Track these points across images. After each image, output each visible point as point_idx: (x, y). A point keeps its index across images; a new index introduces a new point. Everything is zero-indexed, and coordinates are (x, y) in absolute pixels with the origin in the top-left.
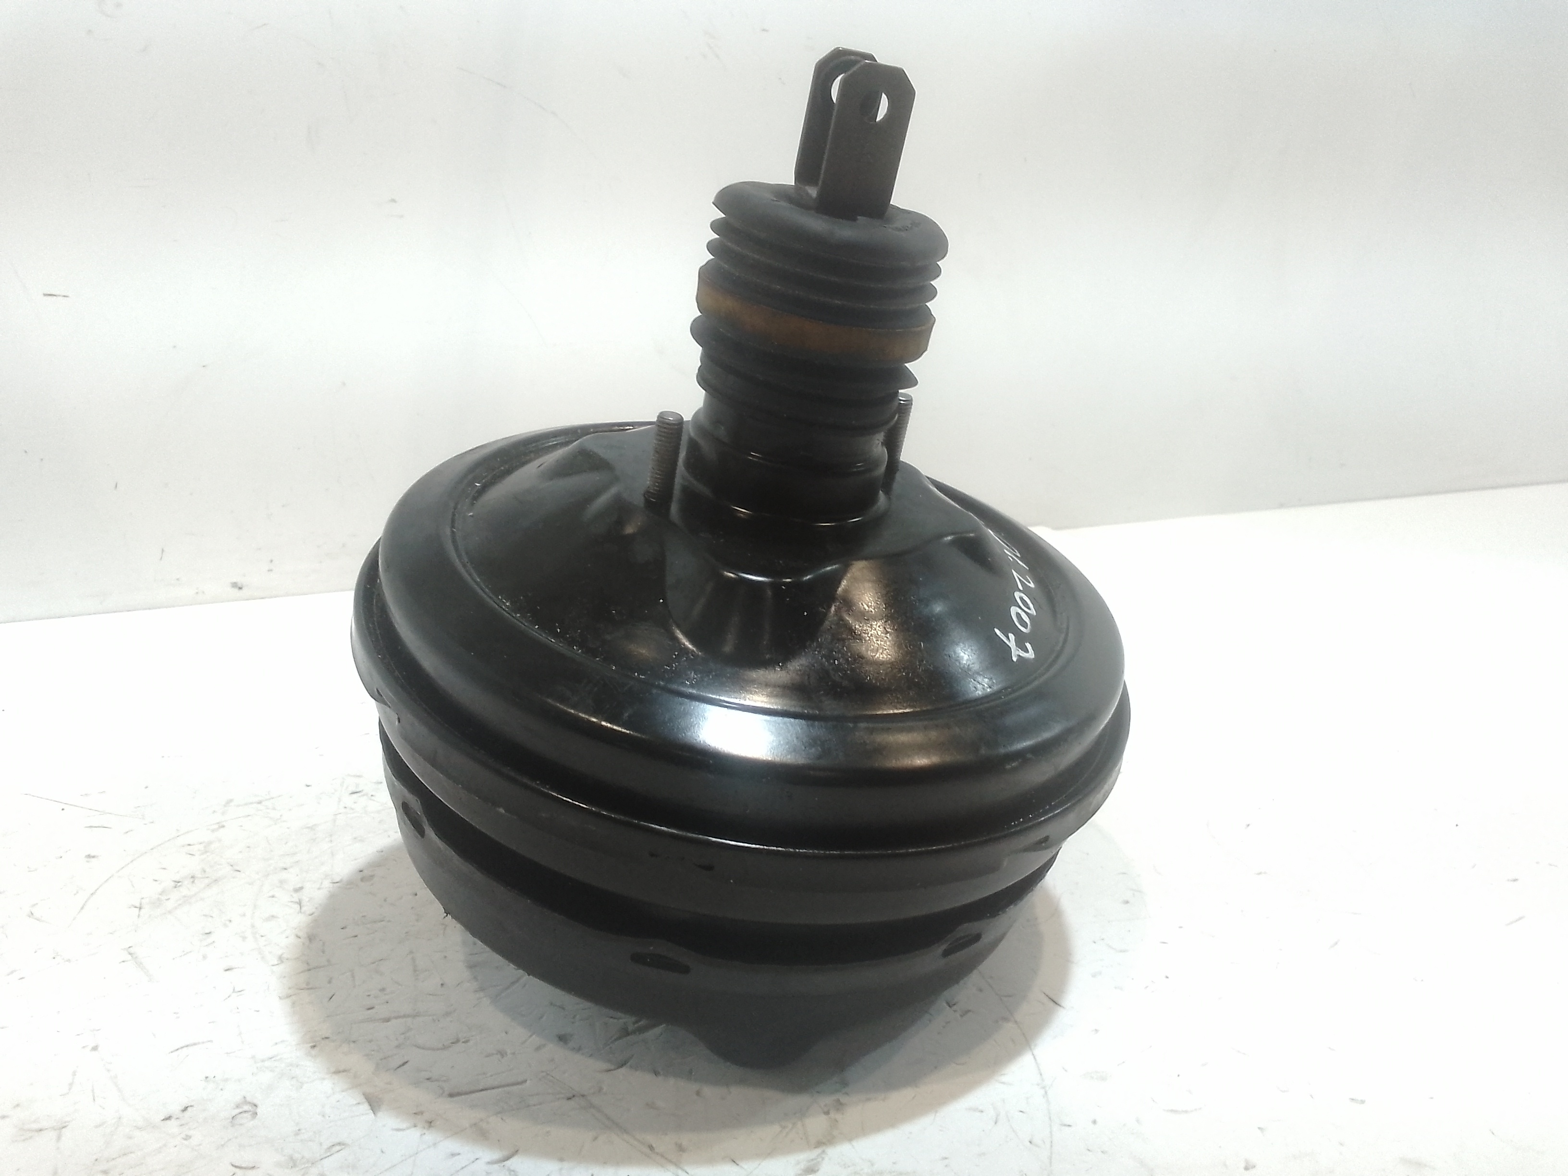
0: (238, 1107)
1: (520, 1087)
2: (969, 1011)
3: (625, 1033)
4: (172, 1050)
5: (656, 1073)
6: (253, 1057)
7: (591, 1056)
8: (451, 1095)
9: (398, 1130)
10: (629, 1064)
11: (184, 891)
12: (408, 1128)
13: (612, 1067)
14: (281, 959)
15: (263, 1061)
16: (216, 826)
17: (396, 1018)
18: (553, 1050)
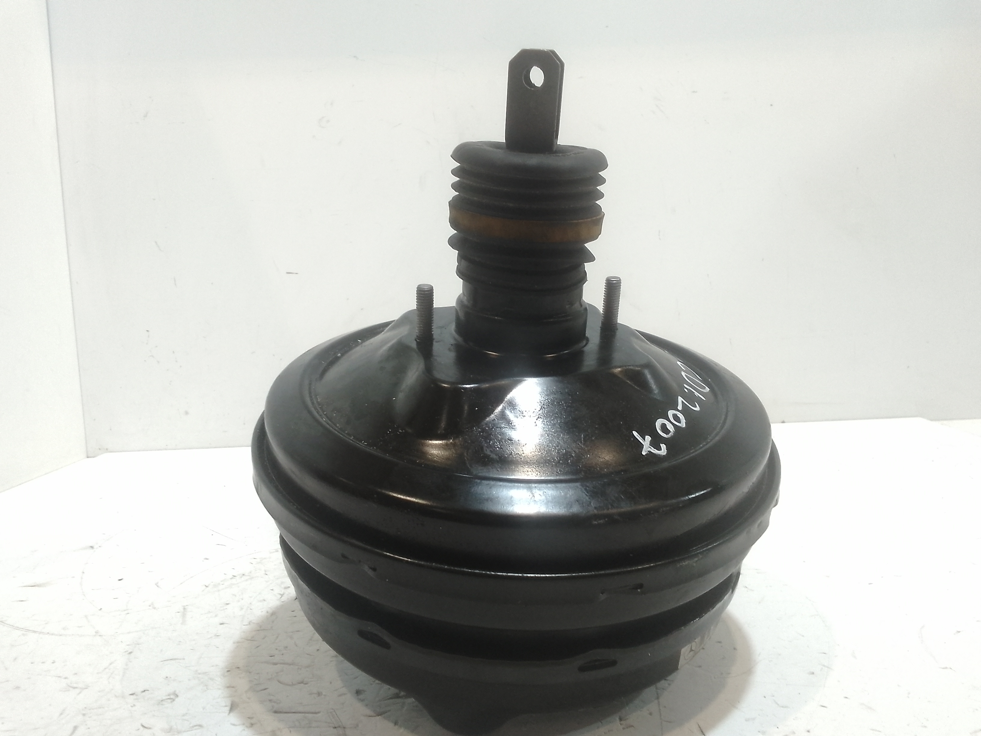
0: (169, 695)
1: (314, 715)
2: (632, 726)
3: (397, 696)
4: (162, 660)
5: (396, 723)
6: (197, 671)
7: (367, 705)
8: (276, 712)
9: (234, 725)
10: (383, 715)
11: (234, 581)
12: (239, 725)
13: (375, 715)
14: (250, 623)
15: (200, 674)
16: (275, 551)
17: (281, 664)
18: (350, 698)
